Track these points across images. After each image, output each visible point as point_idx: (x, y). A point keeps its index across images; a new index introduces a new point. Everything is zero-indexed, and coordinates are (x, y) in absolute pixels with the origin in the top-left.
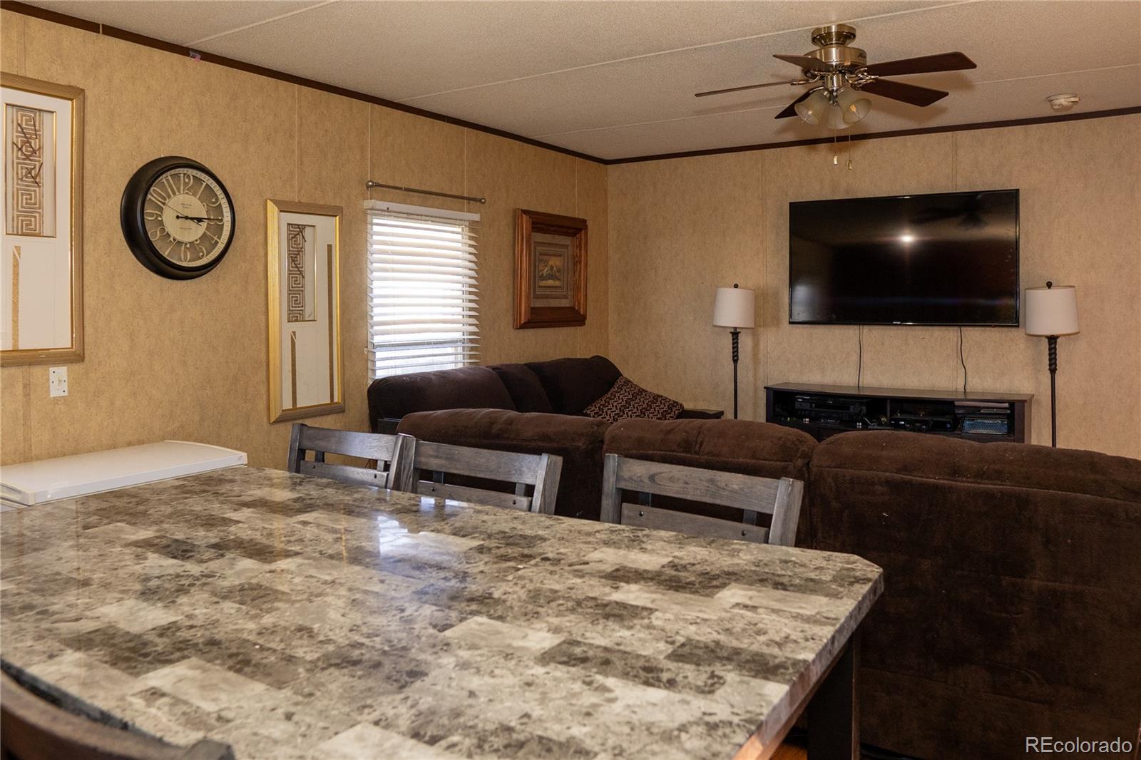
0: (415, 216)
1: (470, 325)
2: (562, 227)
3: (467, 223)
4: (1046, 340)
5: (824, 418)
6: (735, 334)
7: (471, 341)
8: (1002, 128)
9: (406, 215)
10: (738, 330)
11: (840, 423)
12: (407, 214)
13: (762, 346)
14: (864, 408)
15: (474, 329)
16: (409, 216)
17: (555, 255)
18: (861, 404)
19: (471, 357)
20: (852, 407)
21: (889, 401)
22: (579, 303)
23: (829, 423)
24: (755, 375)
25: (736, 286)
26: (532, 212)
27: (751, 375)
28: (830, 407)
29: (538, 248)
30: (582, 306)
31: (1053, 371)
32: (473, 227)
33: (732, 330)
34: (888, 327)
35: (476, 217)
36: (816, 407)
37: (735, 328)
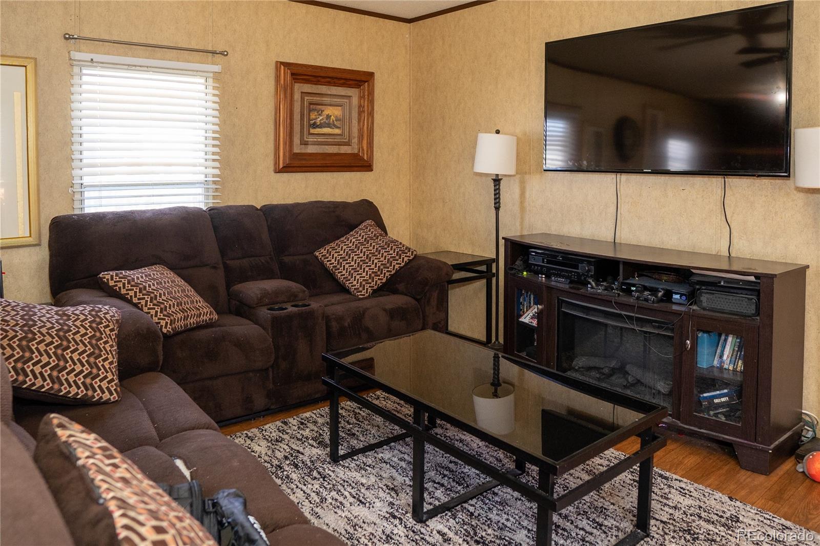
0: (138, 68)
1: (213, 168)
2: (340, 79)
3: (211, 75)
6: (497, 181)
7: (214, 182)
9: (126, 67)
10: (500, 178)
12: (128, 65)
13: (527, 194)
14: (593, 268)
15: (217, 172)
16: (130, 67)
17: (331, 105)
19: (214, 197)
22: (363, 150)
24: (522, 223)
25: (498, 132)
26: (292, 64)
27: (518, 224)
29: (306, 98)
30: (365, 152)
32: (217, 77)
33: (493, 178)
35: (217, 68)
37: (497, 175)
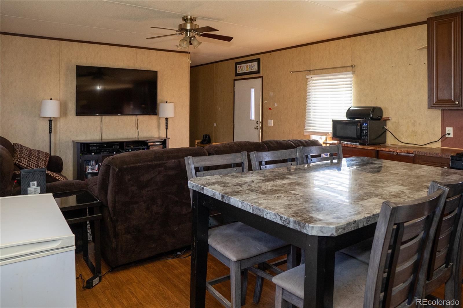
4: (165, 119)
5: (102, 152)
6: (50, 121)
8: (150, 50)
10: (52, 119)
11: (109, 153)
18: (117, 145)
20: (113, 147)
21: (125, 143)
23: (104, 154)
24: (55, 138)
25: (51, 99)
28: (105, 147)
31: (167, 129)
33: (49, 119)
34: (116, 116)
36: (99, 148)
